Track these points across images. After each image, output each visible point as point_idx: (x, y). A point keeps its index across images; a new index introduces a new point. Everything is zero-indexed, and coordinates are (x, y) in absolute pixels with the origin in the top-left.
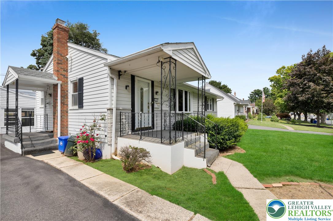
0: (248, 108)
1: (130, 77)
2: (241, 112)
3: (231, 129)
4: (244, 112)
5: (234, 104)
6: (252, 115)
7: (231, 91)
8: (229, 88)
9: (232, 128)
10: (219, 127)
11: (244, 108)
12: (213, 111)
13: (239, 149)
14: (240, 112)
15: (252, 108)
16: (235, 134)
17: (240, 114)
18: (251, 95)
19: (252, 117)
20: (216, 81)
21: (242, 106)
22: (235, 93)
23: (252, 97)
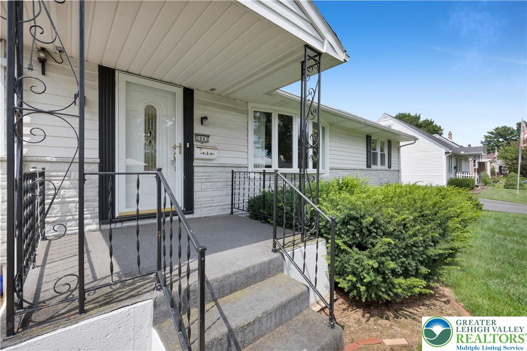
0: (480, 163)
1: (97, 73)
2: (463, 170)
3: (415, 235)
4: (470, 172)
5: (446, 153)
6: (490, 177)
7: (442, 130)
8: (438, 125)
9: (418, 227)
10: (364, 225)
11: (471, 163)
12: (390, 167)
13: (447, 302)
14: (460, 171)
15: (491, 162)
16: (432, 252)
17: (459, 175)
18: (486, 137)
19: (491, 181)
20: (409, 114)
21: (465, 158)
22: (450, 134)
23: (489, 142)
